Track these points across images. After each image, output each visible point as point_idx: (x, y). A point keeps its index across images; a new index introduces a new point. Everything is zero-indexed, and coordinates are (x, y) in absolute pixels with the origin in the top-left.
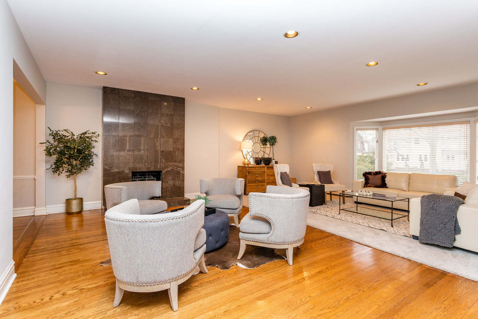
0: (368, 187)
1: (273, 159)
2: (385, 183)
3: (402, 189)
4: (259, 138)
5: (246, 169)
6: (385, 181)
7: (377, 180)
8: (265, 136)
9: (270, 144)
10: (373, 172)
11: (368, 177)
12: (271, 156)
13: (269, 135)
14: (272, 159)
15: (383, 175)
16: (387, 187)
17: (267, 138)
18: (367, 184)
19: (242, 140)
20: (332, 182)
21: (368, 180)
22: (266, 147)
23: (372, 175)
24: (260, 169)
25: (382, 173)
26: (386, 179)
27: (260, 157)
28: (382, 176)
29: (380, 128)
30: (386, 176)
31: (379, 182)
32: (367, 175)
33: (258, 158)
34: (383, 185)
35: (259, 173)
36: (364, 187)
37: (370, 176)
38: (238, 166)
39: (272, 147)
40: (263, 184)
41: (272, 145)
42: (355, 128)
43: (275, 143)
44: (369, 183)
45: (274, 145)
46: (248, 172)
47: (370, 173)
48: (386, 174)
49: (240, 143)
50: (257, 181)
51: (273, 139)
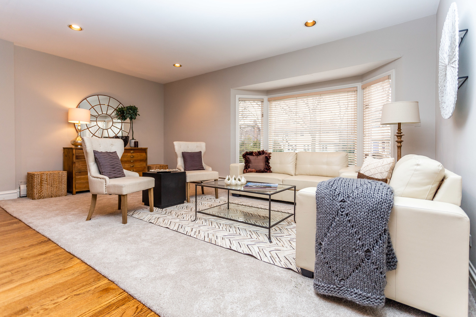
0: (249, 172)
1: (133, 139)
2: (269, 166)
3: (289, 174)
6: (269, 163)
7: (259, 162)
10: (255, 152)
11: (248, 158)
14: (131, 138)
15: (266, 155)
16: (271, 172)
18: (247, 169)
20: (203, 168)
21: (249, 163)
23: (253, 155)
25: (266, 153)
26: (271, 161)
28: (266, 157)
29: (266, 98)
30: (271, 156)
31: (261, 165)
32: (248, 156)
34: (267, 169)
36: (244, 173)
37: (251, 157)
38: (64, 148)
42: (238, 97)
43: (136, 115)
44: (249, 167)
47: (251, 153)
48: (270, 154)
51: (131, 109)
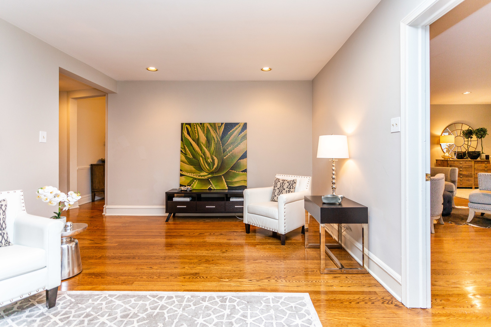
1: (483, 153)
4: (462, 131)
5: (448, 162)
8: (470, 128)
9: (478, 137)
12: (479, 149)
13: (476, 127)
14: (481, 153)
17: (472, 131)
19: (441, 134)
22: (472, 139)
24: (466, 163)
27: (464, 150)
33: (461, 152)
35: (464, 166)
39: (480, 140)
40: (470, 178)
41: (481, 137)
43: (485, 135)
45: (484, 137)
46: (450, 165)
49: (439, 137)
50: (461, 175)
51: (481, 131)
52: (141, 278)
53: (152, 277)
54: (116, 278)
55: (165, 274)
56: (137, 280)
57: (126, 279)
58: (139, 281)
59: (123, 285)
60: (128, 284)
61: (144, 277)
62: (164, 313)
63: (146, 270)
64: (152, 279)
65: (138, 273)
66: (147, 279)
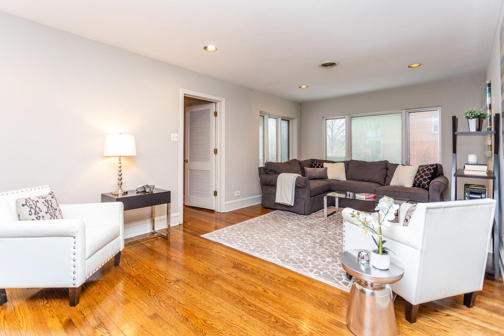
52: (280, 281)
53: (270, 278)
54: (302, 291)
55: (257, 277)
56: (283, 280)
57: (293, 284)
58: (282, 278)
59: (297, 280)
60: (292, 278)
61: (276, 281)
62: (277, 250)
63: (271, 289)
64: (272, 276)
65: (280, 289)
66: (275, 277)
